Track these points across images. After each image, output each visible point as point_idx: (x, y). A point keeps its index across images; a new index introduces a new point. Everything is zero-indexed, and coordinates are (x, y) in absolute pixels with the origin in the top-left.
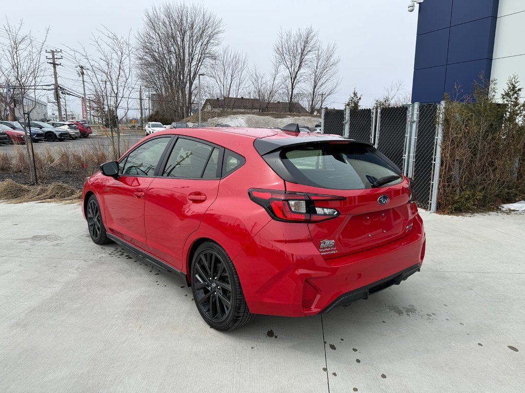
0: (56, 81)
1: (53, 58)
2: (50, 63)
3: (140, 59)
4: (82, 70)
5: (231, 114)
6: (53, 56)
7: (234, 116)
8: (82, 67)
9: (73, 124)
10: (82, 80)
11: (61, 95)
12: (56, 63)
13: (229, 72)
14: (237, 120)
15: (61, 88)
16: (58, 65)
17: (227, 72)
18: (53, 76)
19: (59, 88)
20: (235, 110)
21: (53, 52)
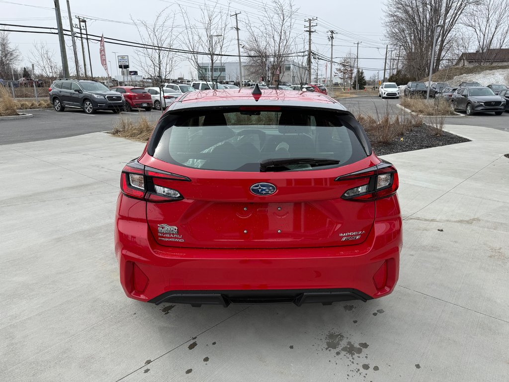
0: (310, 47)
1: (310, 26)
2: (307, 31)
3: (392, 16)
4: (332, 34)
5: (486, 70)
6: (310, 25)
7: (491, 71)
8: (332, 32)
9: (310, 87)
10: (331, 44)
11: (312, 60)
12: (312, 30)
13: (494, 19)
14: (493, 76)
15: (313, 53)
16: (313, 32)
17: (491, 19)
18: (308, 43)
19: (312, 54)
20: (495, 64)
21: (310, 20)
